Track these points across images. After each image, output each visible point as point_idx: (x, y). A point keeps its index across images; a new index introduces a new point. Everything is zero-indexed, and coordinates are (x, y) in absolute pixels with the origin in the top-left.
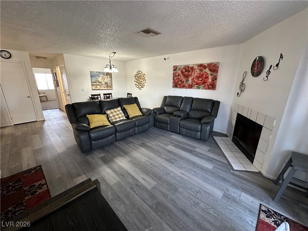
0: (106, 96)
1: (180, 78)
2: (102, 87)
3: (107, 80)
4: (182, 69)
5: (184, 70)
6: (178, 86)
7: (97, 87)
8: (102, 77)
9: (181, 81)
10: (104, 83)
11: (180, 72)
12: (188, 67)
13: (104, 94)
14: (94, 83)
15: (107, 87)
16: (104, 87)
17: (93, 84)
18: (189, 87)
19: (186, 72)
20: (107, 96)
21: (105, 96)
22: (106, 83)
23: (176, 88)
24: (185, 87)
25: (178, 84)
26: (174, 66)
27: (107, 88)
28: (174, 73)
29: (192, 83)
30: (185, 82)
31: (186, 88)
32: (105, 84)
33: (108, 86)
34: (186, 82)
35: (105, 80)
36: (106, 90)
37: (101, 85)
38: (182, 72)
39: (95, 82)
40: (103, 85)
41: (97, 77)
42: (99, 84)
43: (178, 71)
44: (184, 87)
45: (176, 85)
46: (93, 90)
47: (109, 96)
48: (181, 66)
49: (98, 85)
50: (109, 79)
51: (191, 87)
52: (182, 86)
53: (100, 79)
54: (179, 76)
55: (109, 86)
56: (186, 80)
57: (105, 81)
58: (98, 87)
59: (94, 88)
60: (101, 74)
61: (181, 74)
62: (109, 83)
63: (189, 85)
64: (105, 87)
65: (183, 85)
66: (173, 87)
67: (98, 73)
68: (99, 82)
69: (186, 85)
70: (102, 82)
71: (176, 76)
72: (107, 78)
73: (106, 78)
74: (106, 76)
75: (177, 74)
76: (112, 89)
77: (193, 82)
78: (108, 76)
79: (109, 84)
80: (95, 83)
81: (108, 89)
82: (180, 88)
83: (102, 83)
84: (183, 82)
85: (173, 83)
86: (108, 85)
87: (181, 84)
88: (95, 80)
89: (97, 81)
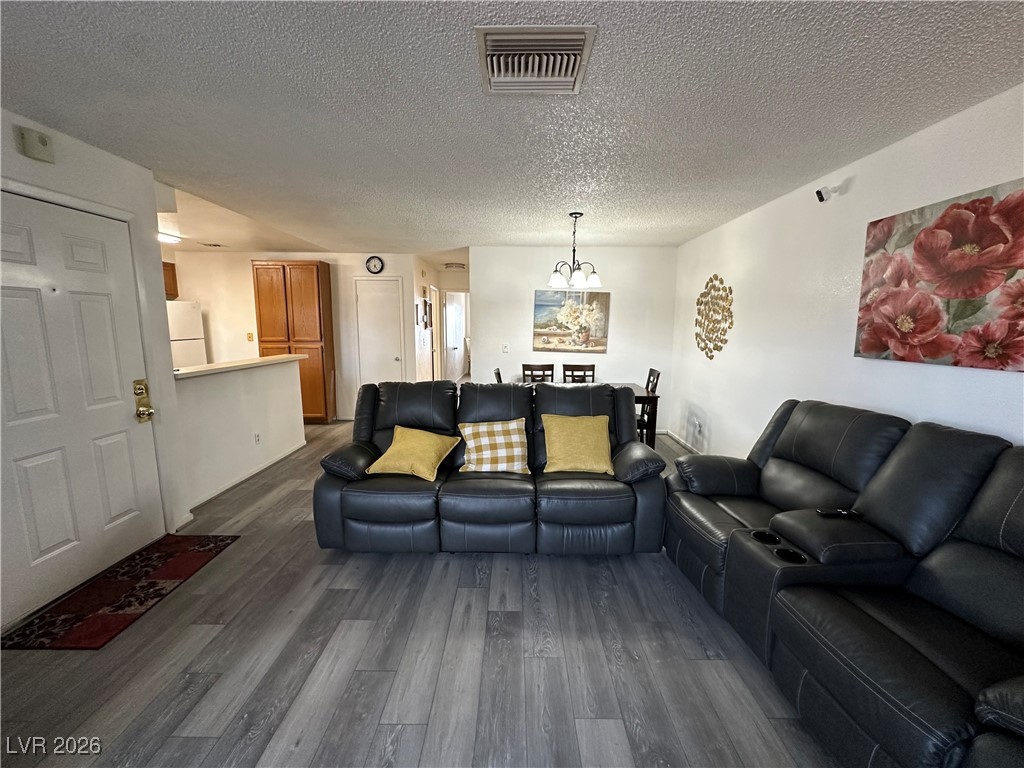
0: (573, 376)
1: (908, 295)
2: (567, 343)
3: (590, 317)
4: (931, 232)
5: (944, 237)
6: (892, 343)
7: (549, 343)
8: (571, 306)
9: (914, 312)
10: (578, 327)
11: (909, 253)
12: (981, 205)
13: (566, 368)
14: (542, 328)
15: (586, 341)
16: (574, 341)
17: (539, 330)
18: (983, 352)
19: (956, 244)
20: (576, 373)
21: (569, 373)
22: (584, 329)
23: (878, 357)
24: (950, 358)
25: (891, 335)
26: (874, 224)
27: (583, 348)
28: (868, 265)
30: (945, 317)
31: (956, 364)
32: (579, 332)
33: (588, 339)
34: (958, 317)
35: (579, 320)
36: (579, 351)
37: (564, 335)
38: (927, 253)
39: (546, 326)
40: (570, 335)
41: (554, 308)
42: (559, 331)
43: (898, 246)
44: (934, 352)
45: (876, 341)
46: (535, 349)
47: (585, 376)
48: (922, 211)
49: (555, 335)
50: (597, 314)
51: (995, 353)
52: (922, 345)
53: (562, 316)
54: (905, 284)
55: (593, 341)
56: (954, 303)
57: (582, 320)
58: (555, 342)
59: (541, 346)
60: (570, 297)
61: (919, 268)
62: (593, 329)
63: (986, 338)
64: (576, 344)
65: (929, 336)
66: (857, 353)
67: (558, 296)
68: (560, 326)
69: (958, 339)
70: (569, 325)
71: (883, 282)
72: (589, 310)
73: (585, 313)
74: (587, 306)
75: (889, 271)
76: (604, 352)
77: (1020, 316)
78: (594, 305)
79: (592, 332)
80: (545, 328)
81: (590, 348)
82: (902, 359)
83: (567, 328)
84: (928, 317)
85: (860, 326)
86: (588, 336)
87: (914, 332)
88: (547, 318)
89: (551, 321)
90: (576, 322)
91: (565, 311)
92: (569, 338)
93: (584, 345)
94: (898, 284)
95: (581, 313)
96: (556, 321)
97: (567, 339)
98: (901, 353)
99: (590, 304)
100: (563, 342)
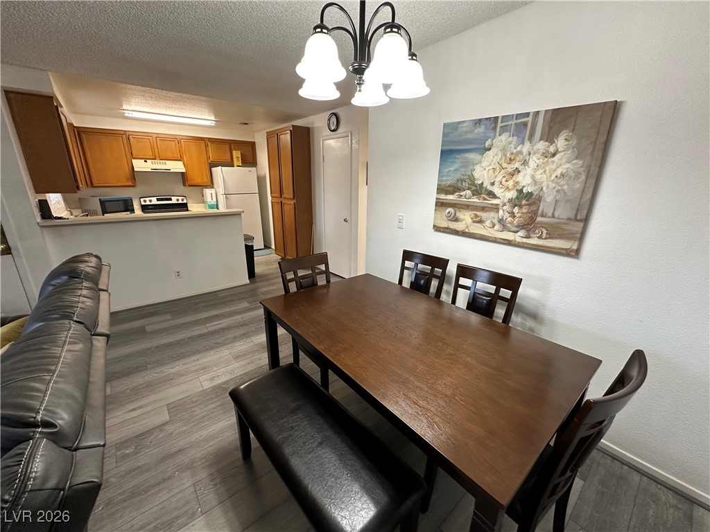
2: (488, 223)
7: (456, 220)
8: (504, 150)
10: (512, 194)
14: (449, 193)
15: (529, 225)
16: (501, 221)
22: (525, 199)
32: (514, 203)
33: (533, 219)
35: (519, 178)
36: (509, 243)
37: (483, 209)
39: (454, 189)
40: (495, 208)
42: (475, 200)
49: (467, 207)
53: (485, 170)
55: (543, 225)
57: (524, 180)
58: (466, 217)
59: (444, 224)
60: (505, 129)
62: (549, 198)
64: (505, 228)
68: (478, 190)
70: (496, 190)
72: (545, 155)
73: (534, 161)
74: (541, 146)
76: (575, 254)
79: (546, 206)
80: (452, 193)
81: (535, 241)
83: (492, 195)
86: (534, 214)
88: (458, 176)
89: (462, 180)
90: (511, 183)
91: (491, 158)
92: (492, 214)
93: (522, 233)
95: (525, 163)
96: (472, 179)
97: (488, 217)
99: (551, 141)
100: (481, 222)
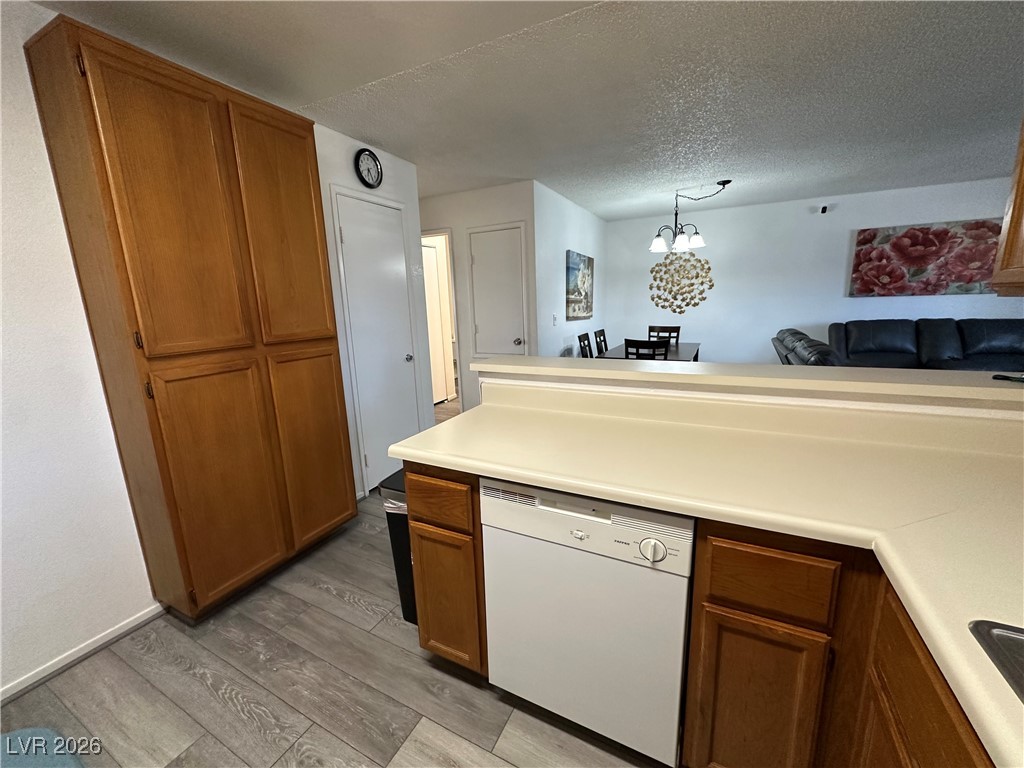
1: (887, 266)
3: (588, 282)
4: (899, 238)
5: (907, 241)
6: (876, 289)
7: (575, 311)
8: (582, 271)
9: (890, 274)
10: (584, 293)
11: (887, 247)
12: (925, 230)
16: (583, 307)
17: (569, 297)
18: (925, 289)
19: (913, 245)
23: (867, 296)
24: (910, 293)
25: (876, 285)
26: (863, 231)
27: (585, 314)
28: (859, 251)
29: (939, 279)
30: (908, 276)
31: (913, 295)
32: (585, 297)
33: (587, 304)
34: (913, 275)
38: (897, 247)
39: (572, 292)
41: (576, 273)
43: (879, 243)
44: (902, 291)
45: (864, 289)
46: (568, 319)
48: (895, 228)
50: (590, 280)
51: (930, 289)
52: (895, 288)
53: (579, 281)
54: (884, 261)
55: (589, 306)
56: (912, 270)
60: (582, 261)
61: (892, 254)
63: (927, 283)
64: (583, 311)
65: (899, 284)
66: (850, 295)
67: (578, 259)
68: (578, 292)
69: (914, 284)
70: (582, 291)
71: (870, 260)
74: (587, 271)
75: (874, 254)
77: (942, 274)
78: (589, 271)
79: (589, 298)
80: (572, 294)
81: (588, 314)
82: (883, 295)
83: (581, 294)
84: (898, 276)
85: (854, 281)
86: (587, 302)
87: (890, 283)
88: (574, 283)
90: (584, 288)
91: (580, 276)
93: (586, 311)
94: (880, 260)
95: (586, 278)
96: (577, 286)
98: (882, 293)
100: (580, 309)
